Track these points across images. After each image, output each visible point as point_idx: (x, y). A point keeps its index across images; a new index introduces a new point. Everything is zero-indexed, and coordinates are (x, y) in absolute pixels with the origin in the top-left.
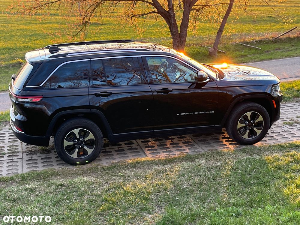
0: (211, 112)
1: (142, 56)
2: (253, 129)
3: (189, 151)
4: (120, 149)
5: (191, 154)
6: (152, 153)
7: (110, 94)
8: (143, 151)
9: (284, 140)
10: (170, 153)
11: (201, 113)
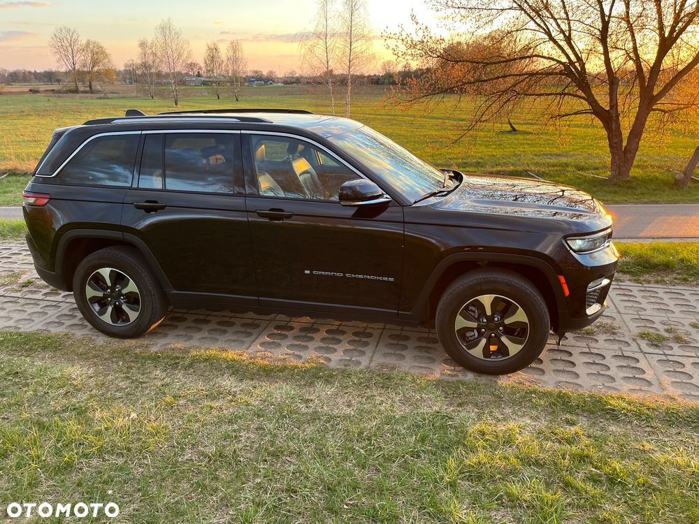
0: (385, 279)
1: (243, 132)
2: (498, 337)
3: (337, 357)
4: (232, 320)
5: (332, 365)
6: (269, 343)
7: (163, 208)
8: (259, 335)
9: (593, 383)
10: (296, 353)
11: (360, 276)
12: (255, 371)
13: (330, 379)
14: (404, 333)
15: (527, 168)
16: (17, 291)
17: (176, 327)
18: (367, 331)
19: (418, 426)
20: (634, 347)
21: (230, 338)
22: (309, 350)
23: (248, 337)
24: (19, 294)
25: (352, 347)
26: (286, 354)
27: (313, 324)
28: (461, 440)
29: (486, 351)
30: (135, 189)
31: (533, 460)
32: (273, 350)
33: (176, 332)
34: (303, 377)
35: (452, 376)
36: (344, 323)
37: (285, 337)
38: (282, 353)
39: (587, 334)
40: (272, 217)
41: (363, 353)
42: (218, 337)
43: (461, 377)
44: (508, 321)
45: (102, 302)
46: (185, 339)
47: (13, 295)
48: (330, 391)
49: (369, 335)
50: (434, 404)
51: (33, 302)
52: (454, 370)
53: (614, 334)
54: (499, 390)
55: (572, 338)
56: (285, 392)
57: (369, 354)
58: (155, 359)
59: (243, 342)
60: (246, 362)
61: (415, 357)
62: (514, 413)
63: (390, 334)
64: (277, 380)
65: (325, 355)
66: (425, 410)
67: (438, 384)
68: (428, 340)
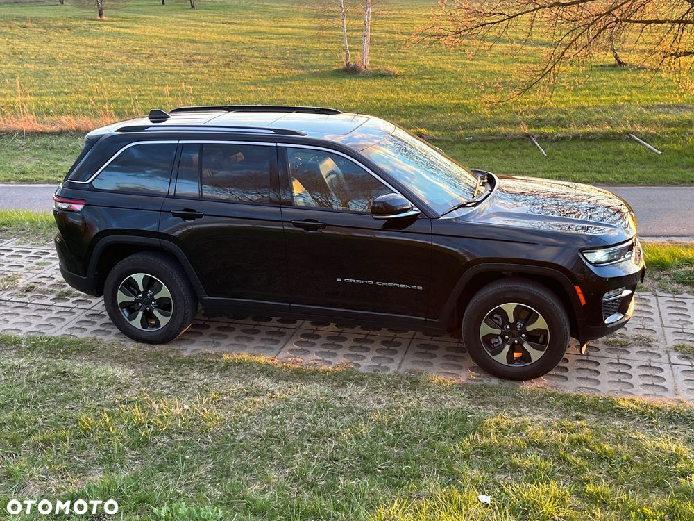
0: (414, 287)
1: (278, 144)
2: (521, 344)
3: (366, 364)
4: (256, 328)
5: (362, 370)
6: (297, 350)
7: (200, 216)
8: (287, 342)
9: (612, 388)
10: (325, 359)
11: (390, 284)
12: (288, 374)
13: (360, 382)
14: (432, 343)
15: (630, 129)
16: (22, 296)
17: (201, 334)
18: (396, 340)
19: (441, 418)
20: (664, 358)
21: (257, 345)
22: (338, 357)
23: (276, 344)
24: (25, 299)
25: (381, 355)
26: (316, 360)
27: (340, 333)
28: (479, 428)
29: (510, 357)
30: (171, 197)
31: (538, 443)
32: (302, 356)
33: (202, 339)
34: (335, 380)
35: (477, 381)
36: (372, 333)
37: (313, 344)
38: (310, 359)
39: (622, 346)
40: (306, 227)
41: (392, 360)
42: (246, 344)
43: (485, 381)
44: (529, 328)
45: (131, 307)
46: (213, 345)
47: (19, 300)
48: (361, 391)
49: (398, 344)
50: (457, 403)
51: (43, 307)
52: (480, 376)
53: (649, 346)
54: (519, 393)
55: (604, 350)
56: (320, 390)
57: (397, 360)
58: (190, 362)
59: (272, 349)
60: (279, 366)
61: (442, 364)
62: (530, 410)
63: (418, 344)
64: (311, 382)
65: (354, 362)
66: (447, 406)
67: (462, 387)
68: (457, 349)
